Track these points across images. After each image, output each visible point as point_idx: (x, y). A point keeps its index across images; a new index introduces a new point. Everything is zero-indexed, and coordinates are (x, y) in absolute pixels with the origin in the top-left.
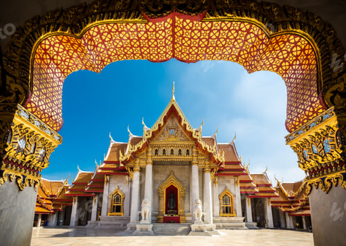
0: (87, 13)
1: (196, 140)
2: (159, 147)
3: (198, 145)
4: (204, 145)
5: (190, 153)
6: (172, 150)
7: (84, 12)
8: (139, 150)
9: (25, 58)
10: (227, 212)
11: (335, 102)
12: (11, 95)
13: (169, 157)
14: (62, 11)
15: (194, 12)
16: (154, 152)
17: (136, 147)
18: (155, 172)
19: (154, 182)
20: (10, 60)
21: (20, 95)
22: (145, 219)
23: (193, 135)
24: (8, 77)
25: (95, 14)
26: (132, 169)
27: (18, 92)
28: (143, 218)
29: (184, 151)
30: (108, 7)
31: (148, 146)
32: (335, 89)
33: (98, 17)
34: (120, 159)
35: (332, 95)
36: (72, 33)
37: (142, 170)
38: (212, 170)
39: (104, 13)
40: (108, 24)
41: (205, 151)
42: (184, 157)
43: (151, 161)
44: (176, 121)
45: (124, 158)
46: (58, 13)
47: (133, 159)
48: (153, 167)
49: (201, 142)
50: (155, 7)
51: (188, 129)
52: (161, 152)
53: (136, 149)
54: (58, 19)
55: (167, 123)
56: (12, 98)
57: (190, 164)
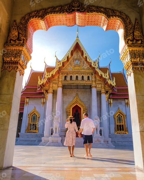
0: (46, 12)
1: (94, 68)
2: (68, 74)
3: (96, 73)
4: (100, 72)
5: (90, 78)
6: (77, 77)
7: (45, 11)
8: (53, 76)
9: (26, 28)
10: (120, 130)
11: (129, 43)
12: (21, 40)
13: (74, 82)
14: (38, 11)
15: (82, 12)
16: (63, 78)
17: (51, 74)
18: (64, 93)
19: (63, 102)
20: (20, 28)
21: (24, 41)
22: (56, 133)
23: (92, 65)
24: (20, 34)
25: (49, 12)
26: (47, 91)
27: (24, 40)
28: (54, 132)
29: (86, 78)
30: (53, 10)
31: (59, 73)
32: (129, 39)
33: (50, 13)
34: (39, 83)
35: (128, 40)
36: (41, 19)
37: (55, 93)
38: (107, 92)
39: (52, 12)
40: (53, 15)
41: (101, 77)
42: (86, 82)
43: (61, 85)
44: (80, 54)
45: (42, 83)
46: (36, 12)
47: (48, 84)
48: (63, 90)
49: (98, 70)
50: (69, 10)
51: (88, 60)
52: (68, 78)
53: (50, 76)
54: (36, 14)
55: (74, 56)
56: (22, 42)
57: (91, 87)
